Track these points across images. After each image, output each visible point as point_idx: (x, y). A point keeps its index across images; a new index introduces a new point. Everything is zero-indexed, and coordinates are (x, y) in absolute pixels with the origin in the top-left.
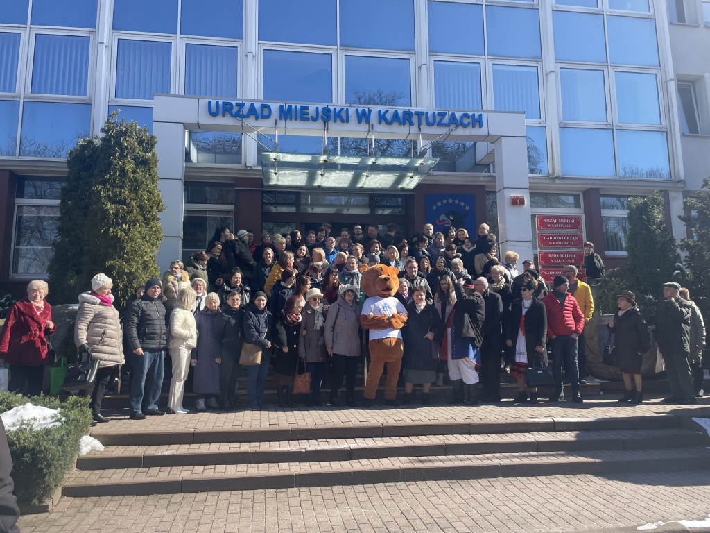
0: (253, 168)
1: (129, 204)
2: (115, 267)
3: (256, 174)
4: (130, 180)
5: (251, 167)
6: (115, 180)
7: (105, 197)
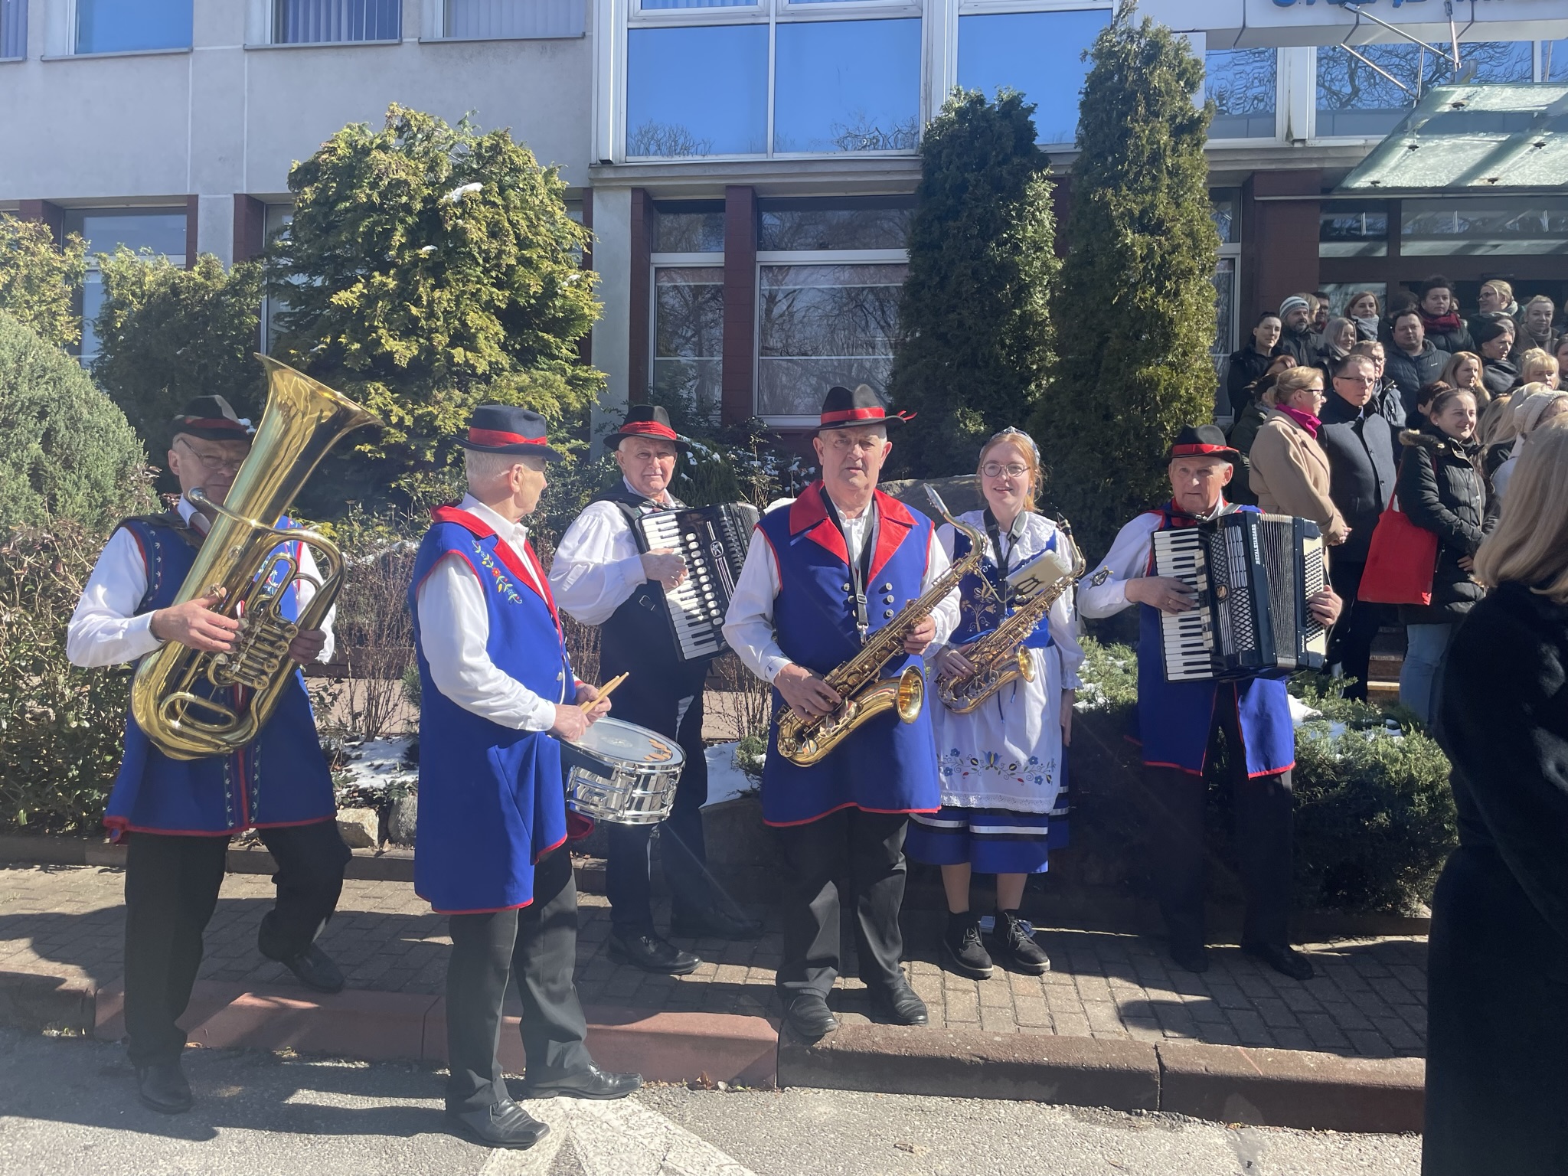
0: (1309, 143)
1: (1169, 230)
2: (1158, 384)
3: (1311, 160)
4: (1169, 173)
5: (1303, 141)
6: (1139, 173)
7: (1122, 216)
